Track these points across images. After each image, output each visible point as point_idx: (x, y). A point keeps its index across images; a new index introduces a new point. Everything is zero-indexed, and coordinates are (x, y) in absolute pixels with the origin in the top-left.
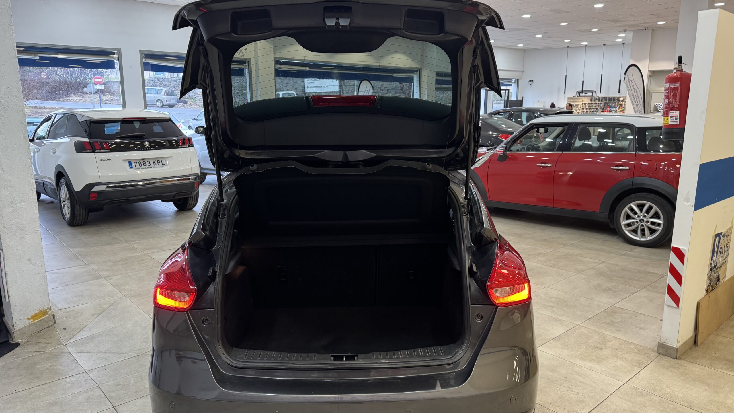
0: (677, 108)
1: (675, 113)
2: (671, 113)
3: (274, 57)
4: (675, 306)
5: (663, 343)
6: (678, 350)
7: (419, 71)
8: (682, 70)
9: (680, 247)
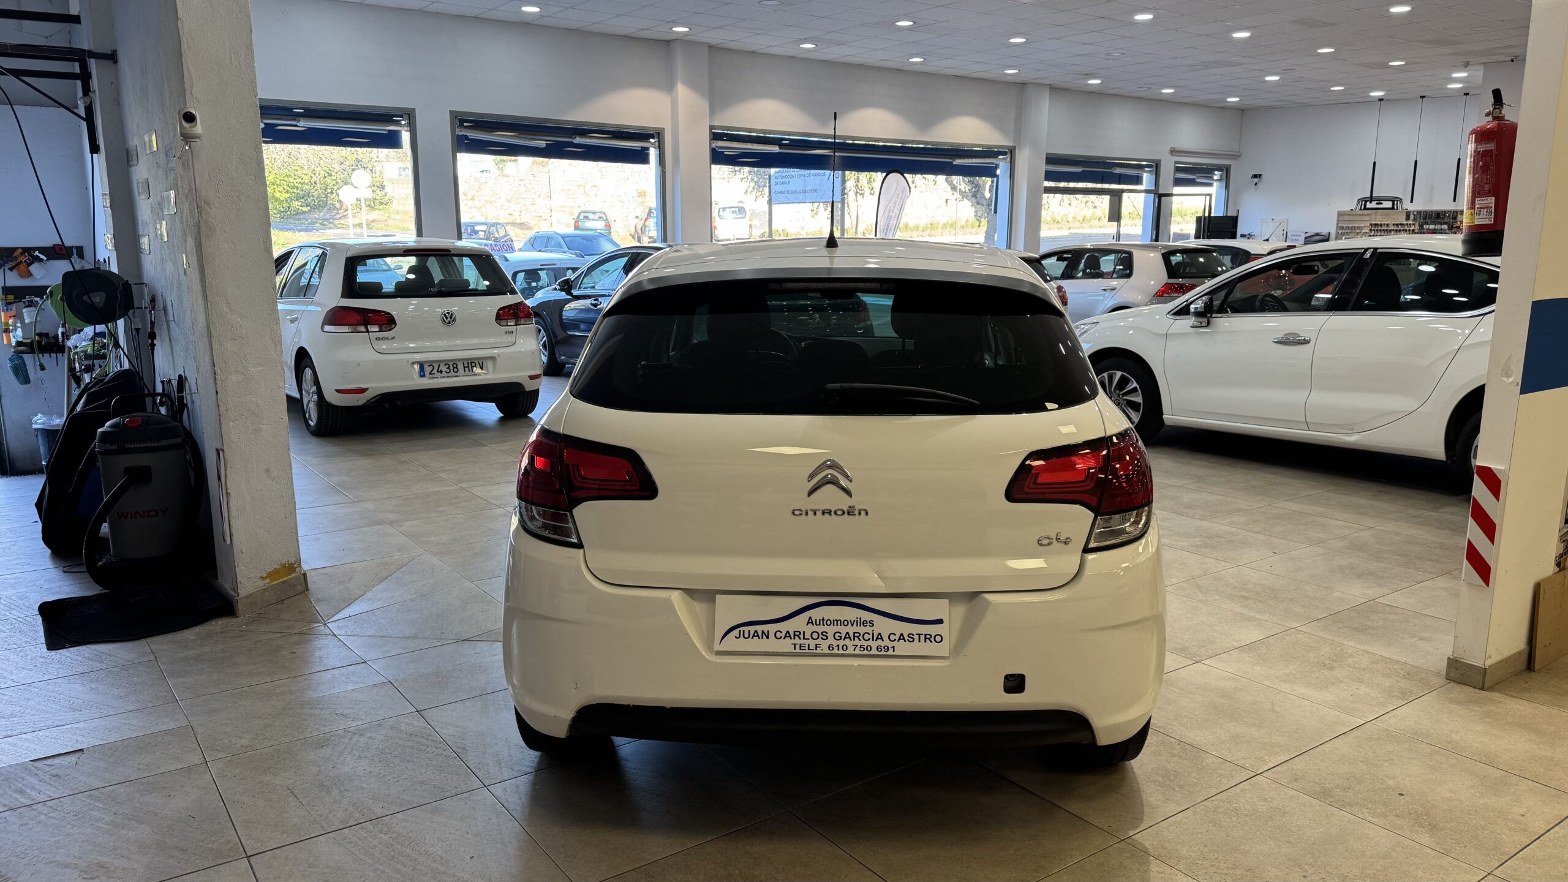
0: (1489, 192)
1: (1485, 202)
2: (1479, 202)
3: (710, 126)
4: (1483, 584)
5: (1457, 659)
6: (1488, 671)
7: (1010, 152)
8: (1503, 117)
9: (1492, 466)
